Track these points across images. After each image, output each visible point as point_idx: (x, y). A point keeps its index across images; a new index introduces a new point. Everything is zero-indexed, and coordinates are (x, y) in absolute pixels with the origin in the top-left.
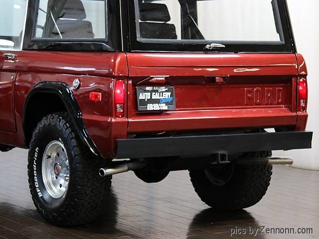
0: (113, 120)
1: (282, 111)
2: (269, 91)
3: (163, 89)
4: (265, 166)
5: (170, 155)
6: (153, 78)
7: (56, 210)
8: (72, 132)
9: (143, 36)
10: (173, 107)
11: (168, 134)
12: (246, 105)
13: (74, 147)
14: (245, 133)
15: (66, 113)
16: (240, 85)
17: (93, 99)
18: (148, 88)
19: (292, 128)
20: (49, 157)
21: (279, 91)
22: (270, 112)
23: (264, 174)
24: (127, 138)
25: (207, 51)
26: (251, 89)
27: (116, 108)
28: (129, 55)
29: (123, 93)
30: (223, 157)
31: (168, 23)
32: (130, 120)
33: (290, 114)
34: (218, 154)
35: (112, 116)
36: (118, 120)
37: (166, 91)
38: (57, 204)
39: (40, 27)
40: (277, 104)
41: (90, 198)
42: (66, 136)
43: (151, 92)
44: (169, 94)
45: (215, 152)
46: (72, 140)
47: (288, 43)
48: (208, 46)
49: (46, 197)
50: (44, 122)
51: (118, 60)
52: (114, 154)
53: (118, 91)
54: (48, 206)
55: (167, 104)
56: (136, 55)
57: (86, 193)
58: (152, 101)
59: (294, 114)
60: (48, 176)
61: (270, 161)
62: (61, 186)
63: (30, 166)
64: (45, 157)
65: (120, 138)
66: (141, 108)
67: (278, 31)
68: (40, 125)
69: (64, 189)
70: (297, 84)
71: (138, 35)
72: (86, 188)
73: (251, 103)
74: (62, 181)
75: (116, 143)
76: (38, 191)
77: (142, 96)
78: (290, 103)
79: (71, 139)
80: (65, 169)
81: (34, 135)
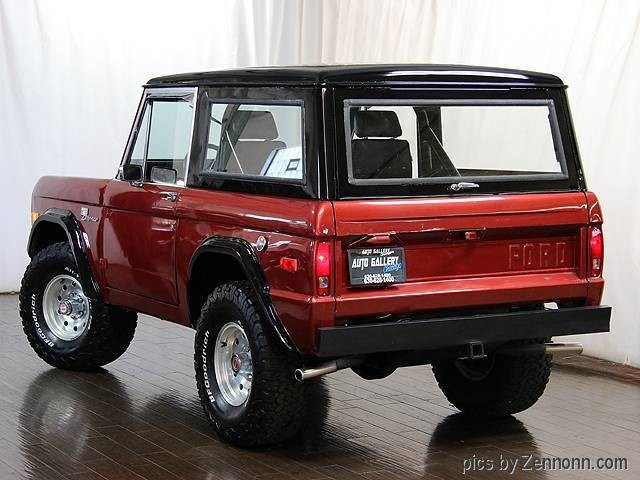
0: (314, 300)
1: (566, 278)
2: (544, 248)
3: (387, 252)
4: (541, 356)
5: (398, 349)
6: (372, 236)
7: (235, 423)
8: (256, 312)
9: (356, 176)
10: (402, 276)
11: (394, 317)
12: (512, 270)
13: (259, 335)
14: (510, 311)
15: (247, 283)
16: (502, 242)
17: (286, 267)
18: (364, 252)
19: (581, 301)
20: (225, 345)
21: (561, 247)
22: (548, 280)
23: (541, 366)
24: (335, 325)
25: (452, 194)
26: (518, 246)
27: (318, 283)
28: (336, 204)
29: (327, 262)
30: (477, 349)
31: (398, 138)
32: (338, 299)
33: (578, 281)
34: (469, 345)
35: (311, 295)
36: (322, 299)
37: (392, 255)
38: (235, 415)
39: (212, 147)
40: (558, 267)
41: (283, 409)
42: (247, 318)
43: (369, 256)
44: (397, 258)
45: (466, 342)
46: (257, 325)
47: (573, 176)
48: (453, 186)
49: (221, 403)
50: (217, 295)
51: (321, 212)
52: (316, 348)
53: (321, 258)
54: (224, 417)
55: (393, 273)
56: (347, 204)
57: (276, 402)
58: (371, 270)
59: (584, 281)
60: (223, 373)
61: (549, 349)
62: (241, 387)
63: (198, 357)
64: (218, 345)
65: (325, 326)
66: (354, 281)
67: (559, 159)
68: (211, 300)
69: (246, 392)
70: (589, 236)
71: (350, 175)
72: (277, 395)
73: (519, 267)
74: (243, 381)
75: (318, 333)
76: (210, 393)
77: (356, 264)
78: (578, 264)
79: (255, 323)
80: (247, 364)
81: (202, 312)
